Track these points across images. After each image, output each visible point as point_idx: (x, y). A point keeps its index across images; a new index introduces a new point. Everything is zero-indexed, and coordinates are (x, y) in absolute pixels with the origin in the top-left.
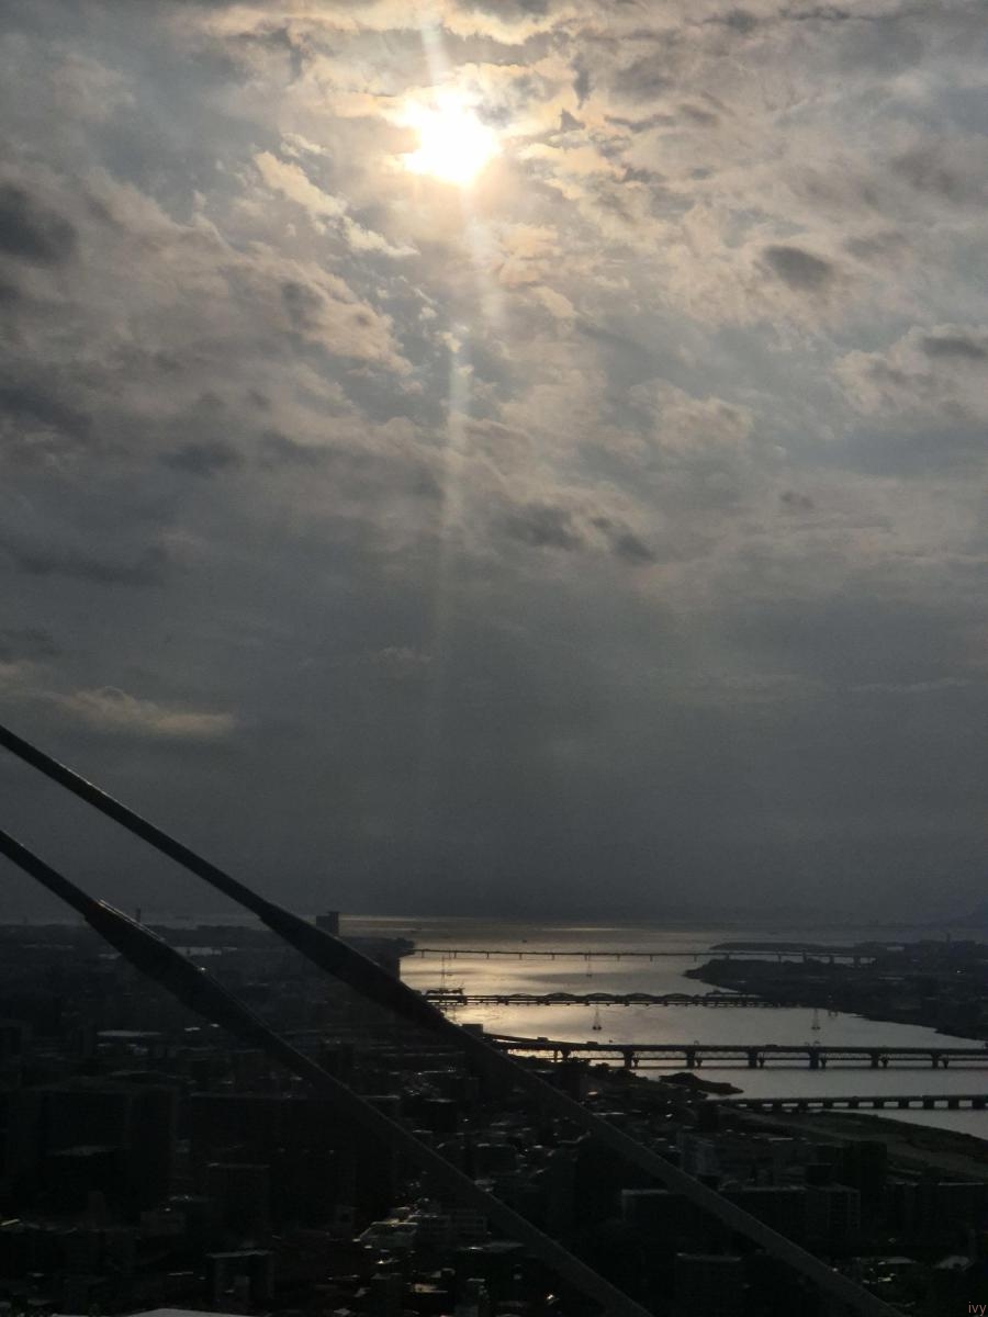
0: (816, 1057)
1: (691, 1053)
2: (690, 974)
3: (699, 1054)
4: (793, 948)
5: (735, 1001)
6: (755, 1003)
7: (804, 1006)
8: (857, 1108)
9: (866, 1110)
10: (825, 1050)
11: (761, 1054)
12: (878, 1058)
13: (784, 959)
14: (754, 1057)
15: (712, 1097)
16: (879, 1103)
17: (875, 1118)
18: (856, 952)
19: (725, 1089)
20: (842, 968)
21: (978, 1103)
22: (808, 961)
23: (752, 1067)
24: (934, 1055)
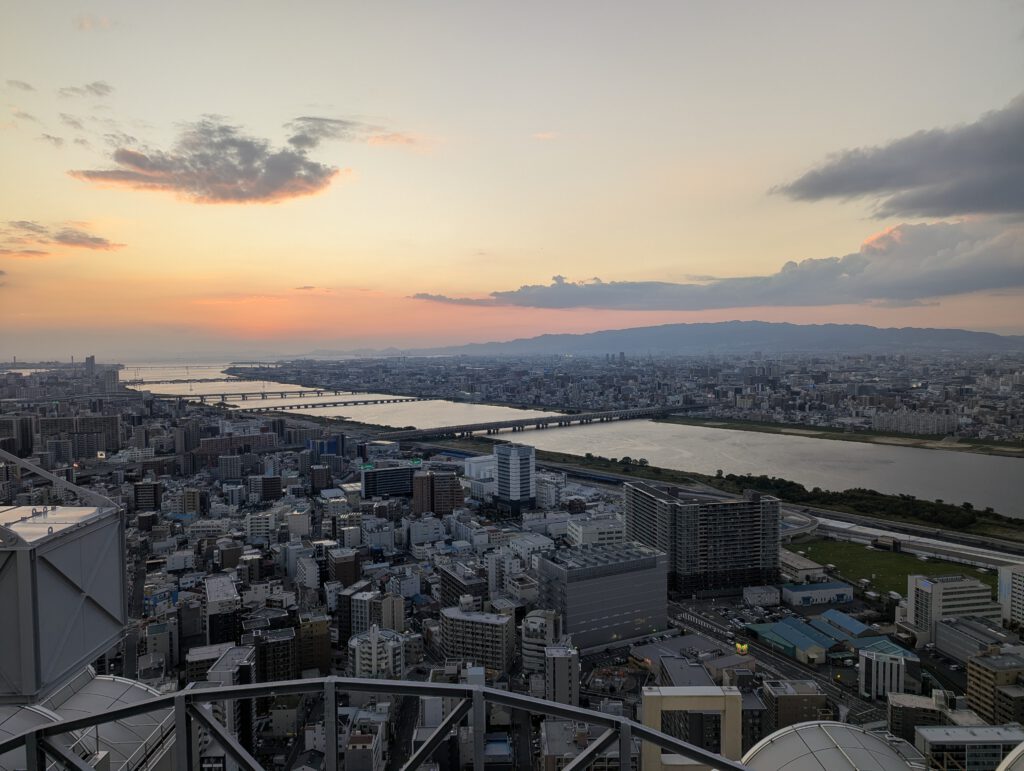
0: (264, 396)
1: (223, 396)
2: (222, 372)
3: (226, 396)
4: (255, 363)
5: (237, 380)
6: (244, 380)
8: (277, 410)
9: (280, 410)
11: (246, 396)
12: (283, 395)
13: (253, 367)
14: (244, 397)
15: (230, 409)
16: (283, 408)
17: (282, 412)
18: (277, 363)
19: (235, 406)
20: (272, 369)
21: (314, 406)
22: (261, 367)
23: (243, 399)
24: (301, 393)
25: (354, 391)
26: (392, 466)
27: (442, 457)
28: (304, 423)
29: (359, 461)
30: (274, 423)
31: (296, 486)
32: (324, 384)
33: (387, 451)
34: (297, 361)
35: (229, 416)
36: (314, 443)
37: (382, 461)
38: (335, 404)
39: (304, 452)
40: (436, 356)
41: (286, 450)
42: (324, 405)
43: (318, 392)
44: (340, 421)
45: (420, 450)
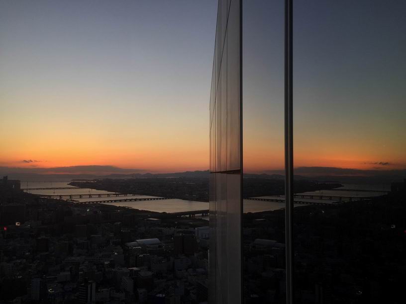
0: (90, 196)
1: (70, 196)
3: (72, 196)
4: (84, 180)
7: (87, 188)
9: (99, 203)
10: (92, 195)
12: (99, 195)
13: (83, 182)
14: (81, 196)
15: (75, 202)
16: (101, 202)
17: (101, 204)
18: (94, 180)
21: (115, 201)
23: (80, 198)
24: (108, 194)
25: (134, 194)
32: (119, 190)
38: (126, 200)
42: (120, 201)
43: (117, 194)
44: (129, 209)
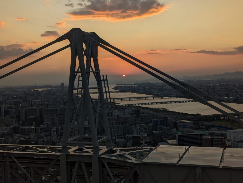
0: (130, 99)
2: (113, 89)
3: (115, 99)
4: (126, 84)
5: (119, 92)
6: (122, 92)
7: (128, 92)
8: (136, 105)
9: (137, 105)
10: (132, 98)
11: (123, 99)
12: (138, 98)
13: (125, 86)
14: (122, 99)
16: (139, 104)
17: (138, 106)
19: (118, 104)
20: (133, 87)
21: (152, 104)
22: (128, 86)
23: (122, 101)
25: (170, 97)
26: (190, 133)
27: (215, 129)
28: (148, 112)
29: (174, 130)
30: (136, 111)
31: (147, 140)
32: (156, 93)
33: (187, 125)
34: (143, 83)
35: (117, 108)
36: (154, 120)
37: (186, 130)
38: (161, 103)
39: (149, 125)
40: (208, 79)
41: (141, 123)
42: (157, 103)
43: (154, 97)
44: (164, 110)
45: (203, 125)
